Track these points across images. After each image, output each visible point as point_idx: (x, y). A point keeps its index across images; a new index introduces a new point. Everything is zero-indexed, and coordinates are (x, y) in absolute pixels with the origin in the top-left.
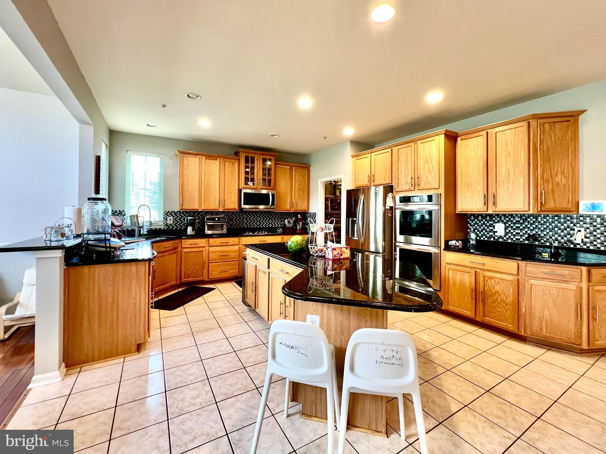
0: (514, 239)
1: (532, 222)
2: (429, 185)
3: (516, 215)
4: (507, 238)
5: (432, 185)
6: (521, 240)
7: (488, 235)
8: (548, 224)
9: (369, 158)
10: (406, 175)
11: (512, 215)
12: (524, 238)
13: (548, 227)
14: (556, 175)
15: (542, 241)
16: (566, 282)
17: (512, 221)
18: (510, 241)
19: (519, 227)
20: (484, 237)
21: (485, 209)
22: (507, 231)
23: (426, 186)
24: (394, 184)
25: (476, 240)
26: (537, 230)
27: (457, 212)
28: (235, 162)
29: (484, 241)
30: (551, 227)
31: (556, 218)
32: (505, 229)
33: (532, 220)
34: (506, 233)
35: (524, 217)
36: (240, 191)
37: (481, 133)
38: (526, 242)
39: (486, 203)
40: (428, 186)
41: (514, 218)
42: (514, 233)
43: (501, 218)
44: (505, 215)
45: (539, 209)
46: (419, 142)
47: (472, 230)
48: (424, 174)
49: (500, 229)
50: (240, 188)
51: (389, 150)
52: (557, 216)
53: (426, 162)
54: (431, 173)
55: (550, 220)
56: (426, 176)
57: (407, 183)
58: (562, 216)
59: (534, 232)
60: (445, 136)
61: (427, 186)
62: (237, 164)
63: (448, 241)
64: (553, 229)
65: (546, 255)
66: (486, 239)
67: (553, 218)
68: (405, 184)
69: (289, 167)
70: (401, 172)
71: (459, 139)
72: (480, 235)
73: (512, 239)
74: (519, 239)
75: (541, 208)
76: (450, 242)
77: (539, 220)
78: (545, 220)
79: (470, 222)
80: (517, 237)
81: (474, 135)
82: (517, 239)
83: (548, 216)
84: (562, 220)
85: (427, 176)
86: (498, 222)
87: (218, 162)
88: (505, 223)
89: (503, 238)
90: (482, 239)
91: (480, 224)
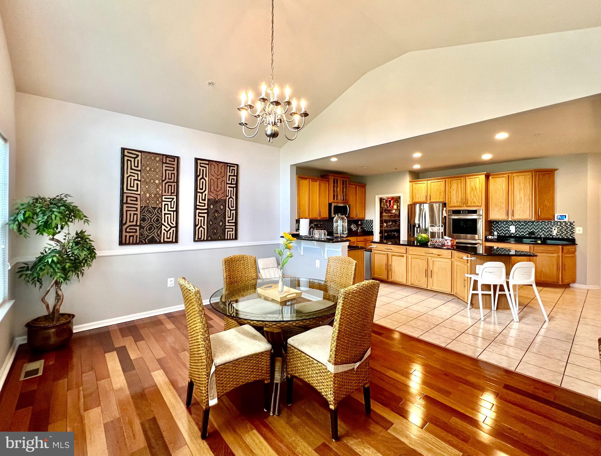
0: (521, 234)
1: (530, 225)
2: (474, 204)
3: (522, 221)
4: (516, 234)
5: (477, 204)
6: (525, 234)
7: (505, 233)
8: (539, 226)
9: (426, 184)
10: (457, 197)
11: (519, 221)
12: (526, 233)
13: (539, 227)
14: (545, 201)
15: (536, 235)
16: (552, 253)
17: (519, 225)
18: (518, 235)
19: (523, 228)
20: (502, 234)
21: (507, 218)
22: (516, 230)
23: (472, 204)
24: (447, 202)
25: (498, 236)
26: (533, 229)
27: (489, 220)
28: (327, 183)
29: (502, 236)
30: (540, 227)
31: (543, 223)
32: (516, 229)
33: (530, 224)
34: (516, 231)
35: (526, 222)
36: (330, 205)
37: (505, 176)
38: (527, 236)
39: (508, 215)
41: (520, 223)
42: (521, 231)
43: (512, 223)
44: (515, 221)
45: (537, 218)
46: (467, 178)
47: (495, 230)
48: (471, 197)
49: (512, 229)
50: (330, 202)
51: (444, 180)
52: (543, 222)
53: (472, 189)
54: (475, 197)
55: (540, 224)
58: (546, 222)
59: (532, 230)
60: (485, 176)
62: (327, 184)
63: (487, 237)
64: (542, 228)
65: (539, 242)
66: (504, 235)
67: (542, 223)
68: (456, 203)
69: (355, 186)
70: (453, 195)
71: (490, 177)
72: (500, 233)
73: (519, 234)
74: (523, 234)
75: (538, 218)
76: (488, 237)
77: (535, 224)
78: (537, 224)
79: (494, 225)
80: (522, 233)
81: (501, 176)
82: (522, 234)
83: (539, 221)
84: (546, 224)
85: (473, 198)
86: (511, 225)
87: (318, 183)
88: (515, 226)
89: (514, 234)
90: (501, 235)
91: (500, 226)
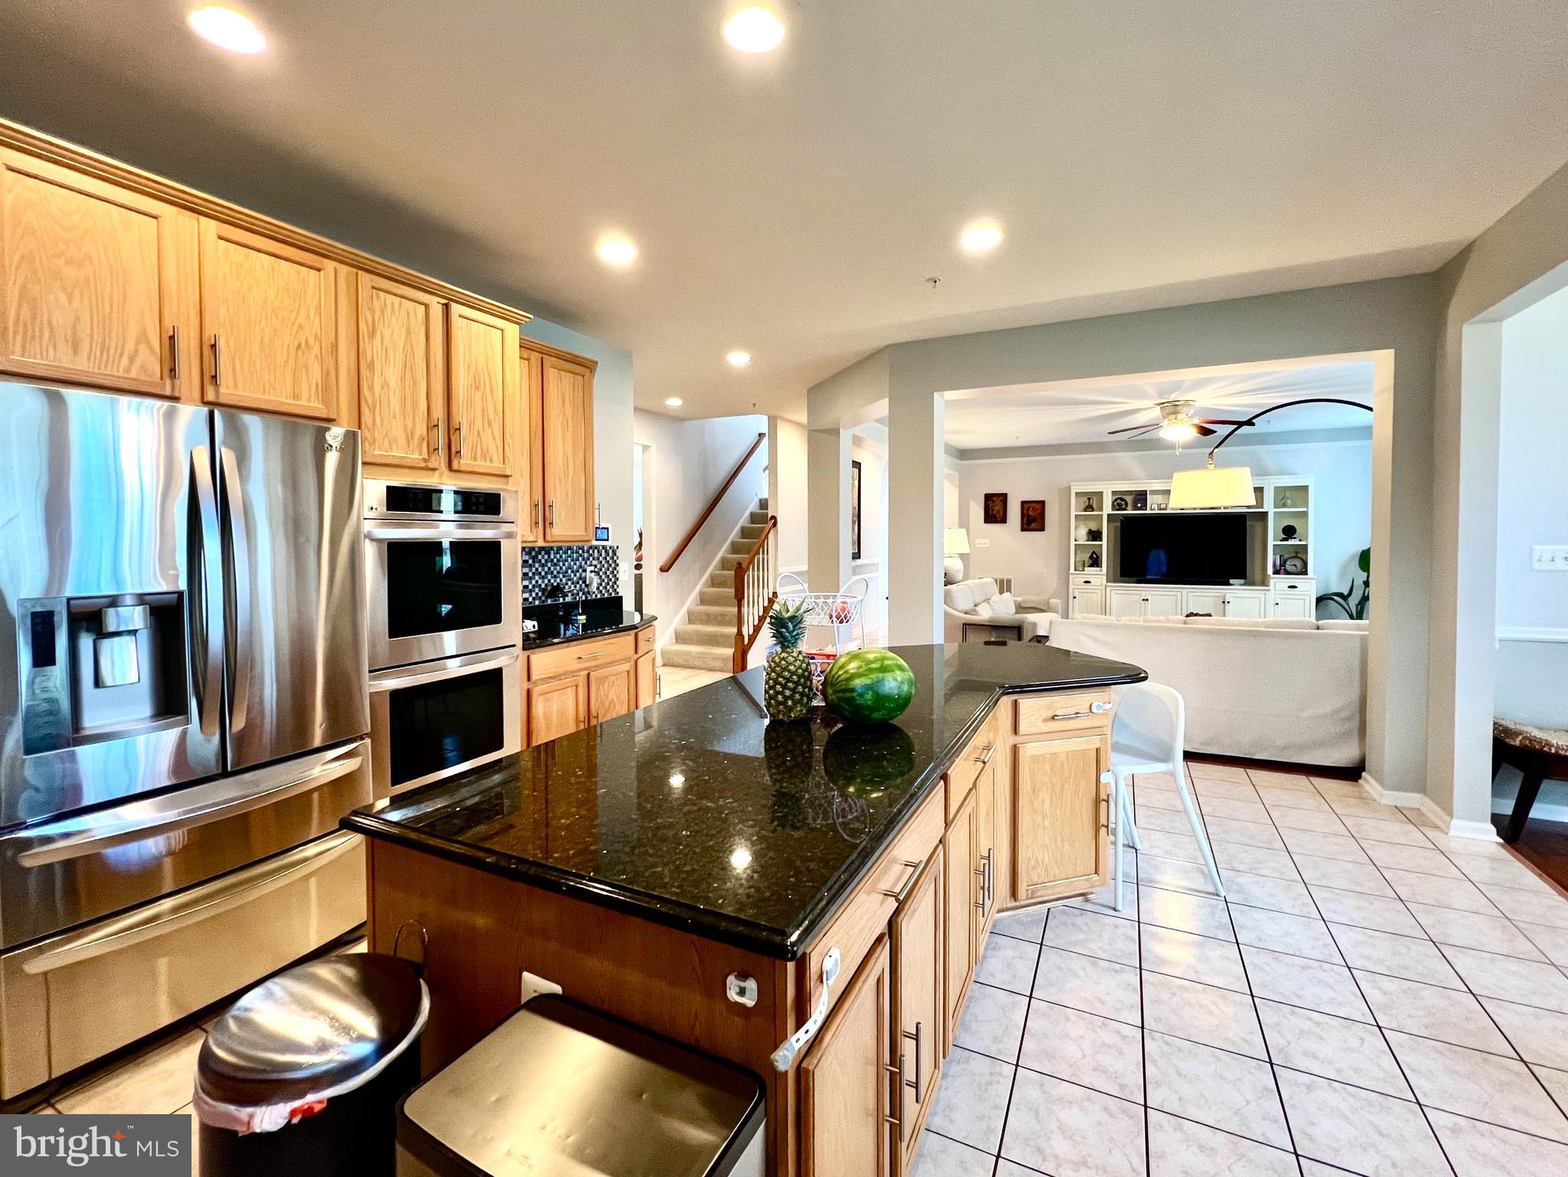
2: (485, 461)
5: (497, 463)
8: (561, 564)
10: (409, 407)
23: (479, 462)
26: (550, 577)
30: (564, 568)
31: (569, 552)
38: (549, 601)
40: (483, 463)
52: (570, 548)
53: (477, 384)
55: (563, 555)
56: (479, 432)
57: (409, 437)
58: (575, 548)
61: (481, 465)
64: (567, 571)
67: (566, 552)
77: (552, 556)
78: (558, 556)
83: (561, 549)
85: (481, 431)
